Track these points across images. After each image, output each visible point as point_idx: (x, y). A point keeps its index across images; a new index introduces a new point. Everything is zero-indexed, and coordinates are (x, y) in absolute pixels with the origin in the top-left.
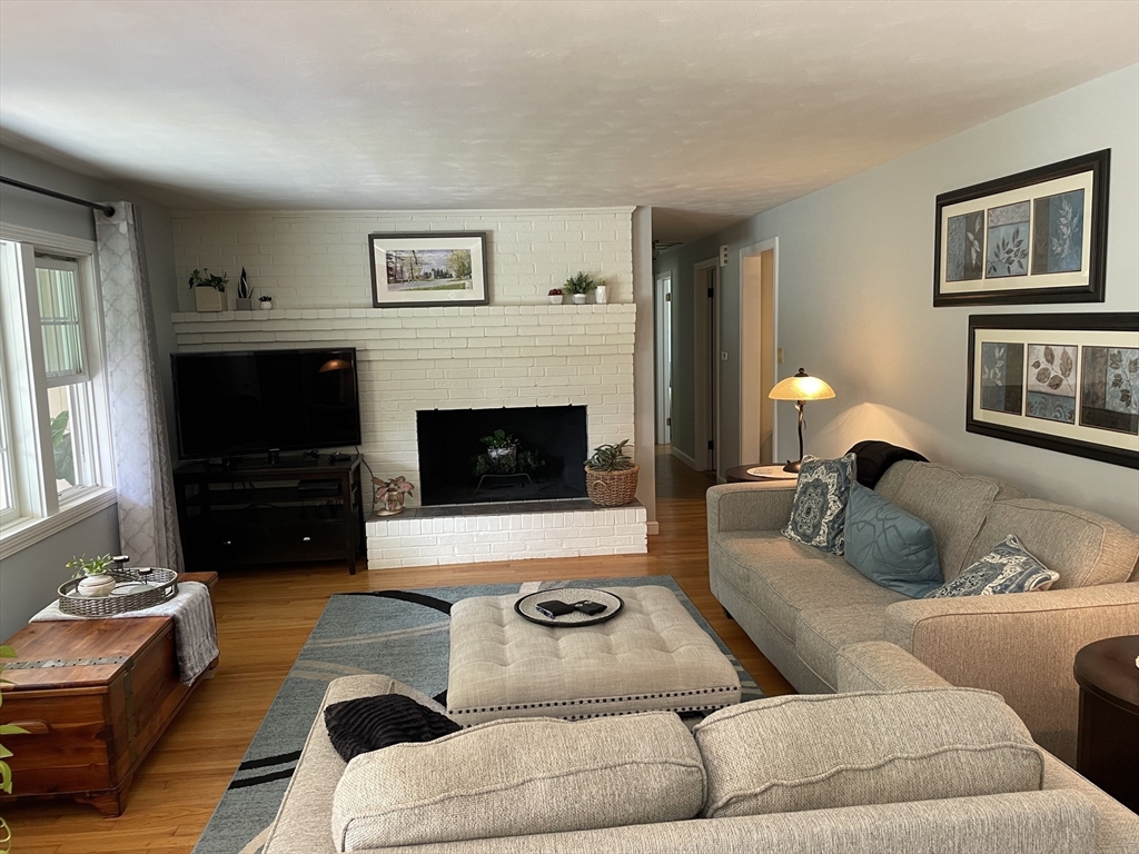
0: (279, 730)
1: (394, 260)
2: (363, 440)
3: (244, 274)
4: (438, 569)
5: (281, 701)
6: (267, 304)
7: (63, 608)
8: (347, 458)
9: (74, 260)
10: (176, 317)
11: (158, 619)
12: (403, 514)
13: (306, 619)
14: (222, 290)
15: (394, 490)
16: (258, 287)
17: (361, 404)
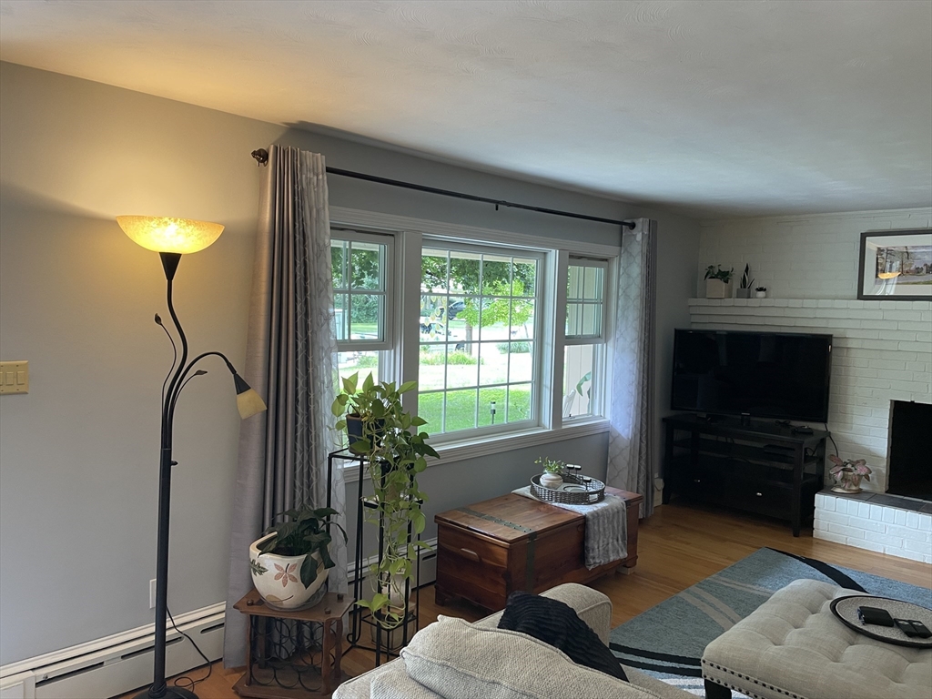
0: (639, 628)
1: (884, 255)
2: (829, 419)
3: (747, 268)
4: (883, 557)
5: (657, 609)
6: (761, 294)
7: (533, 490)
8: (810, 433)
9: (606, 260)
10: (692, 301)
11: (572, 514)
12: (858, 495)
13: (728, 559)
14: (726, 282)
15: (850, 471)
16: (758, 279)
17: (831, 385)
